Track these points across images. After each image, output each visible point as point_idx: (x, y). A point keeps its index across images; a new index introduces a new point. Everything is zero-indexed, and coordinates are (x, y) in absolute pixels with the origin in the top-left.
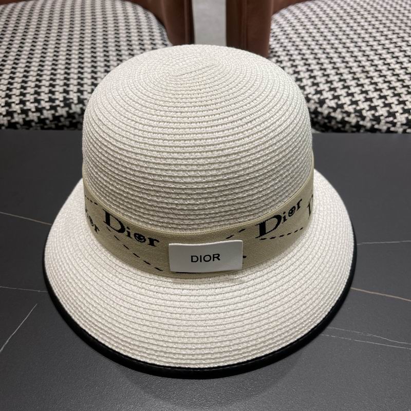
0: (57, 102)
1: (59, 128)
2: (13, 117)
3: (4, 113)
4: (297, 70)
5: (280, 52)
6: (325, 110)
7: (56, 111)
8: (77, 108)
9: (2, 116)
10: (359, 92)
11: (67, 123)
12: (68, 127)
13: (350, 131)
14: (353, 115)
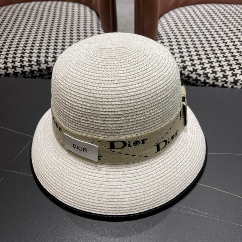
0: (33, 63)
1: (34, 77)
2: (7, 70)
3: (3, 68)
4: (172, 48)
5: (164, 37)
6: (186, 72)
7: (32, 67)
8: (44, 66)
9: (1, 70)
10: (207, 62)
11: (38, 75)
12: (39, 77)
13: (200, 85)
14: (202, 76)
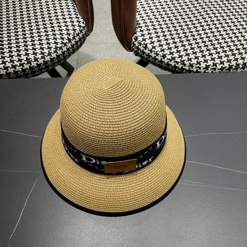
1: (26, 75)
4: (151, 36)
5: (142, 24)
6: (166, 61)
7: (23, 66)
8: (34, 64)
10: (183, 50)
11: (30, 72)
13: (178, 72)
14: (180, 64)
